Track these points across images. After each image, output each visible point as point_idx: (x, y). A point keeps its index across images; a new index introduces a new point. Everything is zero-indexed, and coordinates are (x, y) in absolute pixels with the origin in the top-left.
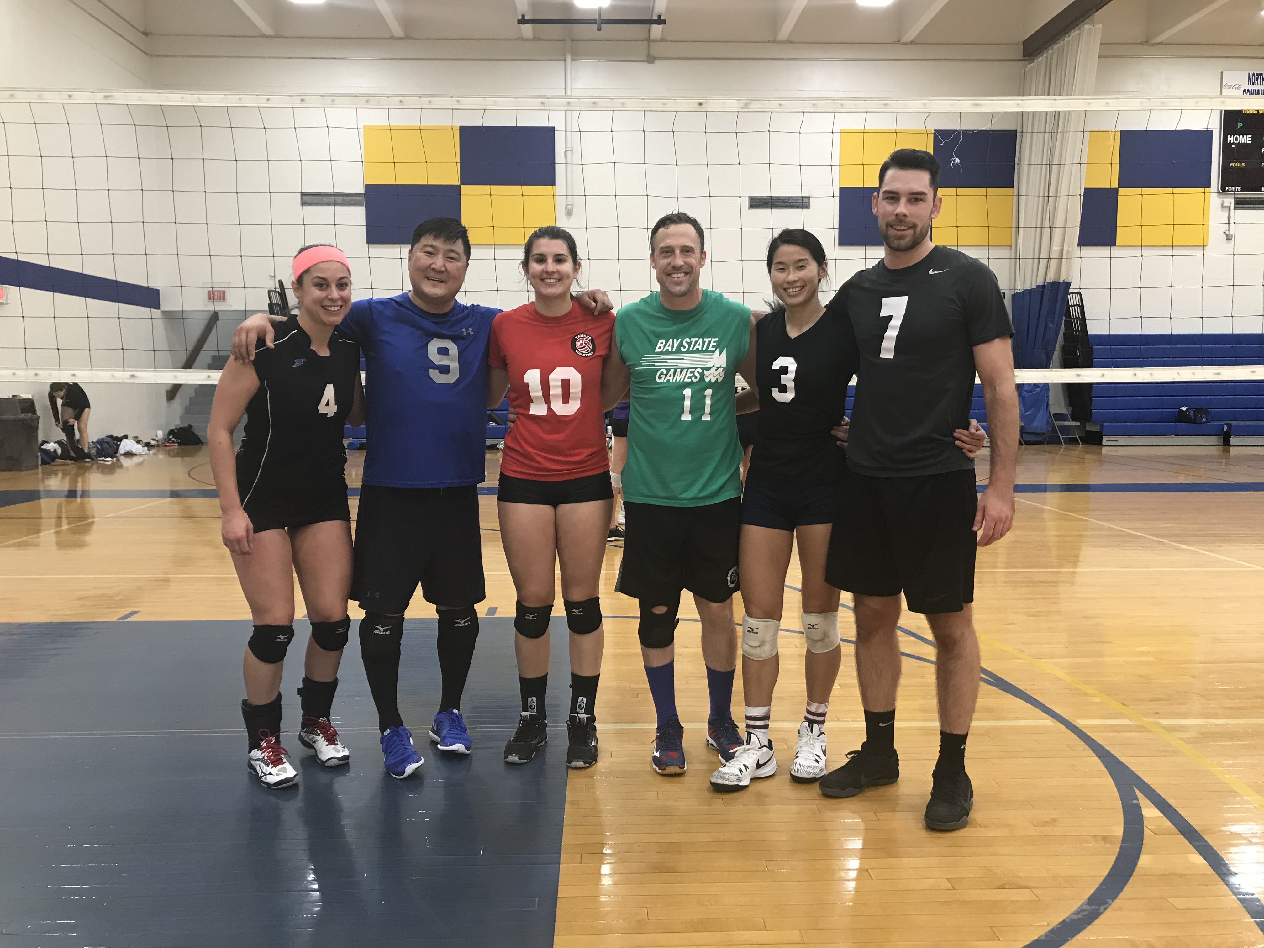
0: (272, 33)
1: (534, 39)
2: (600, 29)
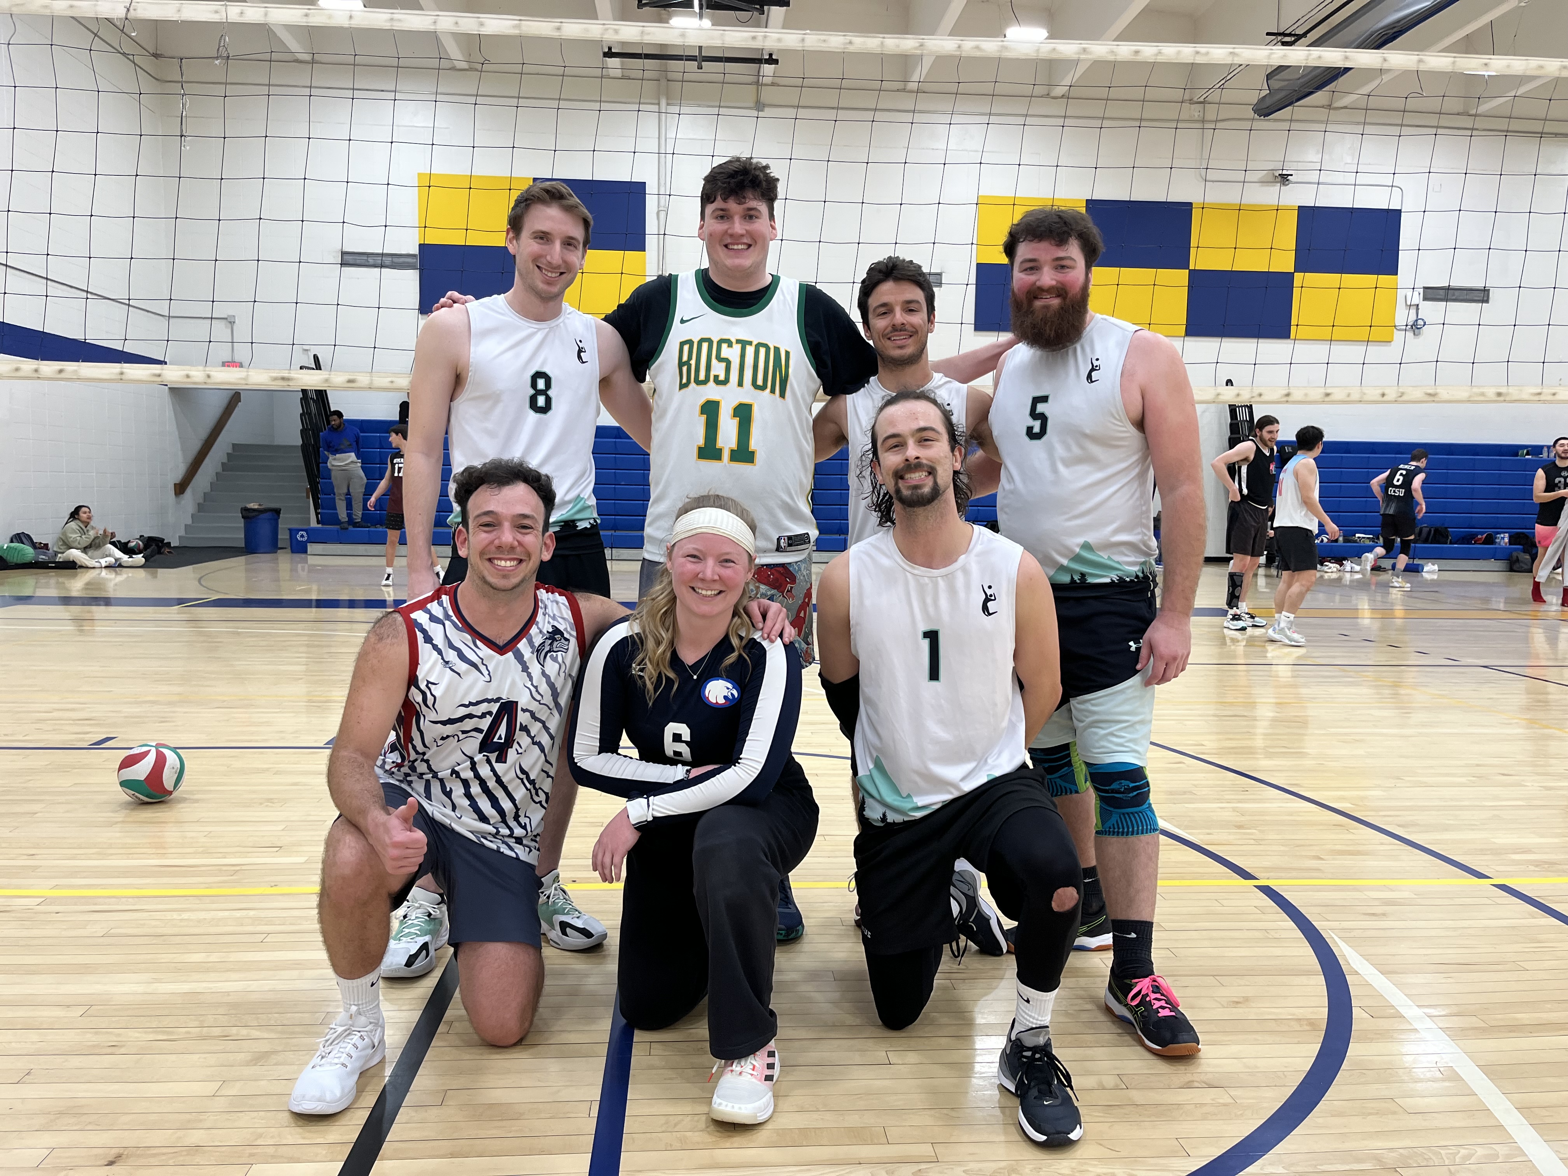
0: (308, 58)
1: (623, 78)
2: (700, 67)
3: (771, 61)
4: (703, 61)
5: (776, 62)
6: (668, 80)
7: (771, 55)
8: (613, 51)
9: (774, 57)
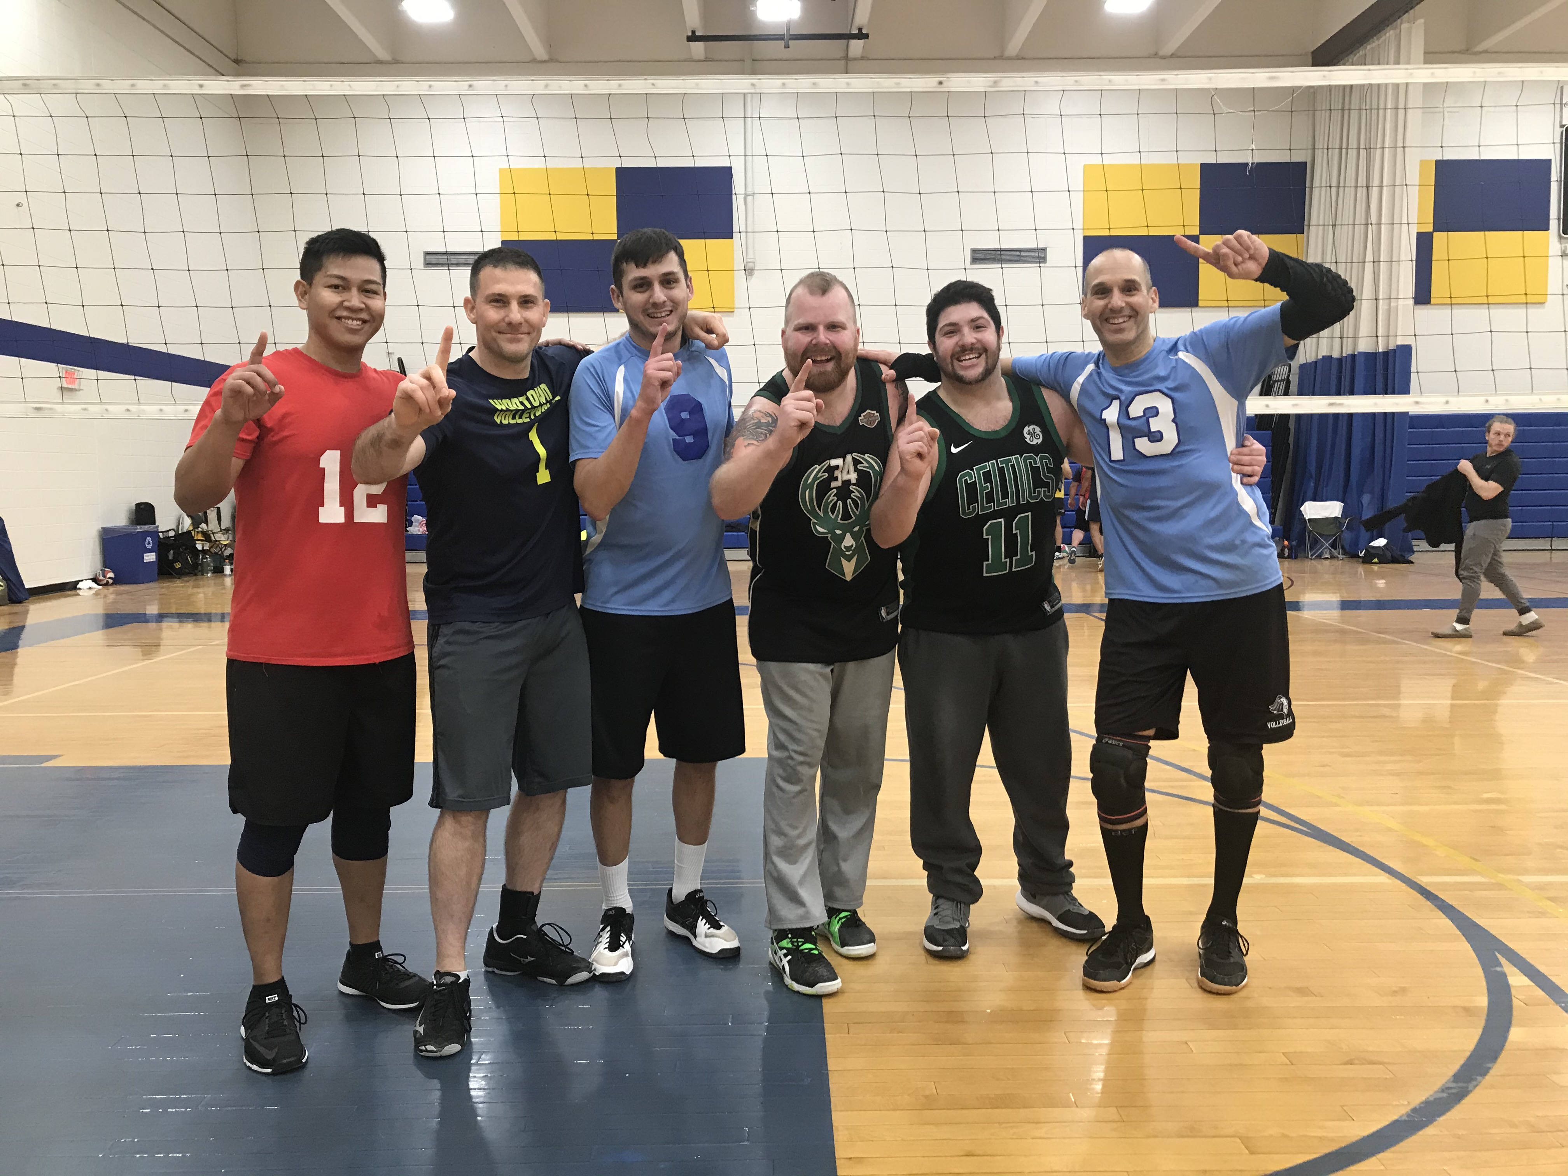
0: (388, 58)
1: (706, 60)
2: (787, 46)
3: (861, 35)
4: (790, 39)
5: (866, 36)
6: (753, 60)
7: (860, 29)
8: (697, 34)
9: (864, 32)
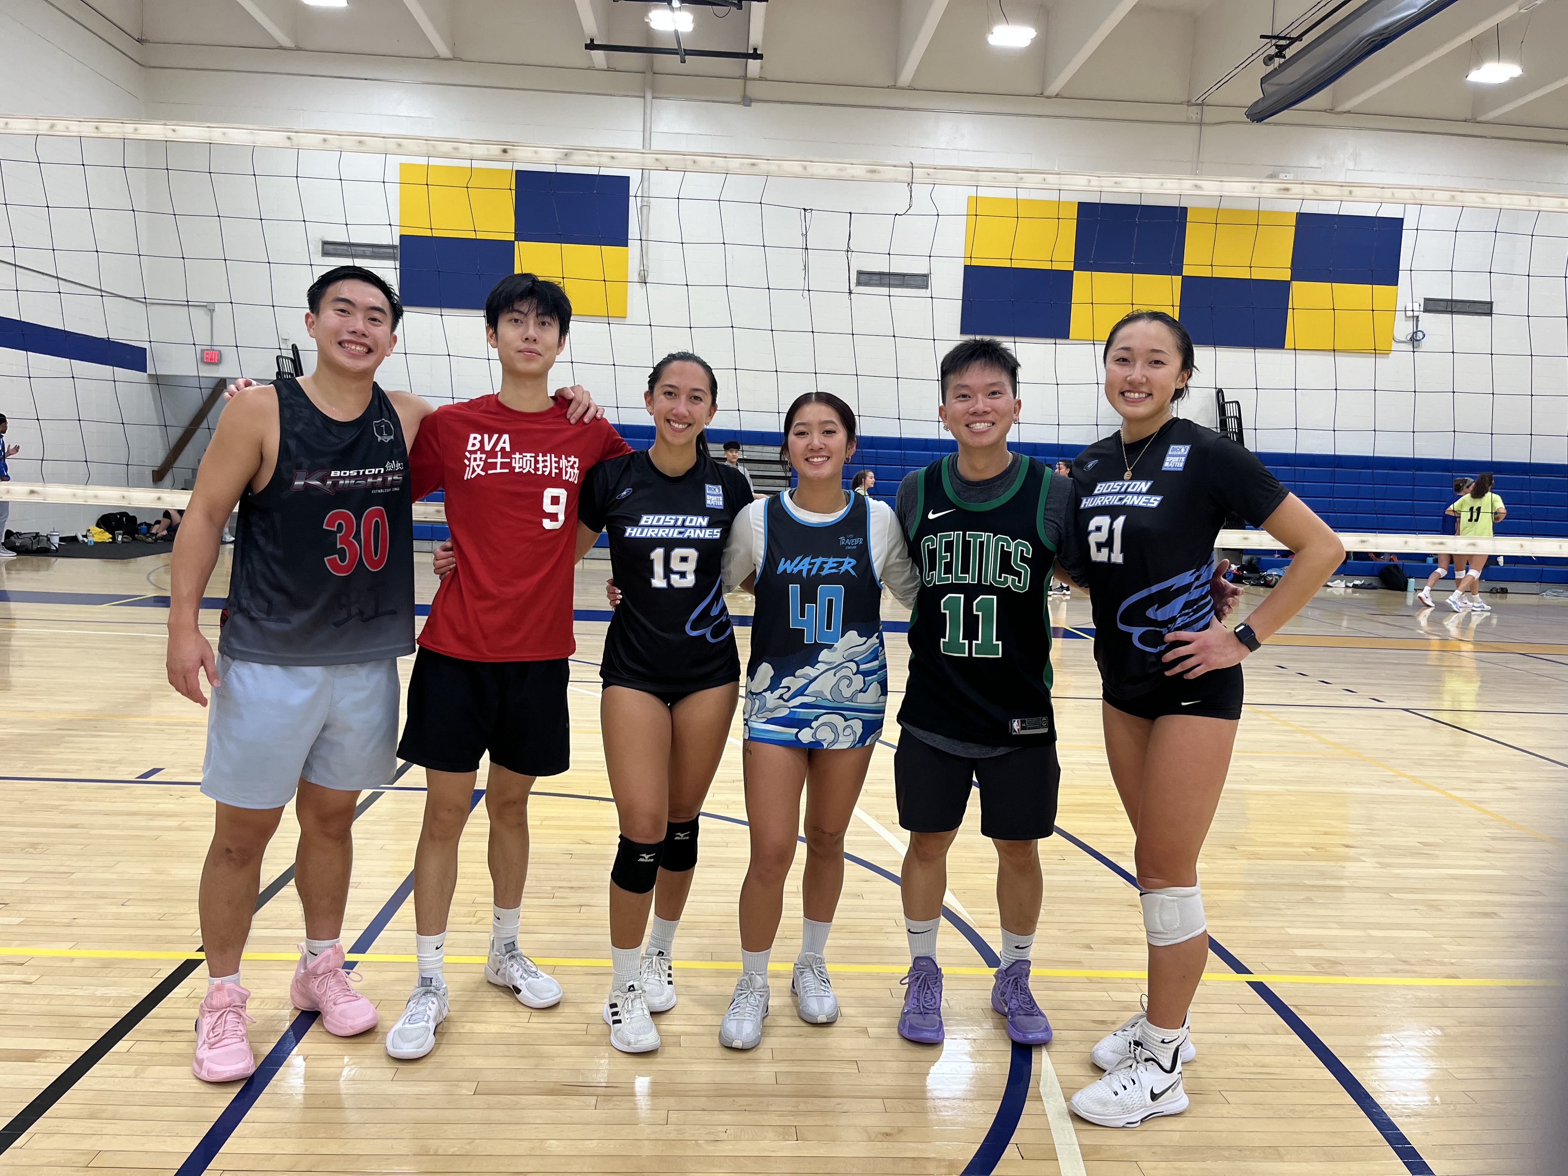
0: (292, 45)
1: (608, 70)
2: (683, 61)
3: (756, 56)
4: (684, 54)
5: (760, 57)
6: (654, 73)
7: (755, 50)
8: (596, 42)
9: (758, 52)
